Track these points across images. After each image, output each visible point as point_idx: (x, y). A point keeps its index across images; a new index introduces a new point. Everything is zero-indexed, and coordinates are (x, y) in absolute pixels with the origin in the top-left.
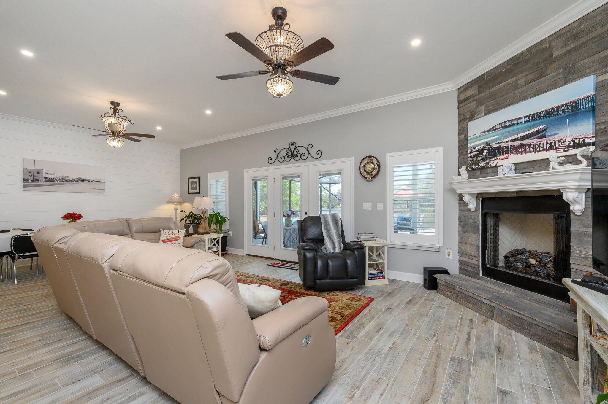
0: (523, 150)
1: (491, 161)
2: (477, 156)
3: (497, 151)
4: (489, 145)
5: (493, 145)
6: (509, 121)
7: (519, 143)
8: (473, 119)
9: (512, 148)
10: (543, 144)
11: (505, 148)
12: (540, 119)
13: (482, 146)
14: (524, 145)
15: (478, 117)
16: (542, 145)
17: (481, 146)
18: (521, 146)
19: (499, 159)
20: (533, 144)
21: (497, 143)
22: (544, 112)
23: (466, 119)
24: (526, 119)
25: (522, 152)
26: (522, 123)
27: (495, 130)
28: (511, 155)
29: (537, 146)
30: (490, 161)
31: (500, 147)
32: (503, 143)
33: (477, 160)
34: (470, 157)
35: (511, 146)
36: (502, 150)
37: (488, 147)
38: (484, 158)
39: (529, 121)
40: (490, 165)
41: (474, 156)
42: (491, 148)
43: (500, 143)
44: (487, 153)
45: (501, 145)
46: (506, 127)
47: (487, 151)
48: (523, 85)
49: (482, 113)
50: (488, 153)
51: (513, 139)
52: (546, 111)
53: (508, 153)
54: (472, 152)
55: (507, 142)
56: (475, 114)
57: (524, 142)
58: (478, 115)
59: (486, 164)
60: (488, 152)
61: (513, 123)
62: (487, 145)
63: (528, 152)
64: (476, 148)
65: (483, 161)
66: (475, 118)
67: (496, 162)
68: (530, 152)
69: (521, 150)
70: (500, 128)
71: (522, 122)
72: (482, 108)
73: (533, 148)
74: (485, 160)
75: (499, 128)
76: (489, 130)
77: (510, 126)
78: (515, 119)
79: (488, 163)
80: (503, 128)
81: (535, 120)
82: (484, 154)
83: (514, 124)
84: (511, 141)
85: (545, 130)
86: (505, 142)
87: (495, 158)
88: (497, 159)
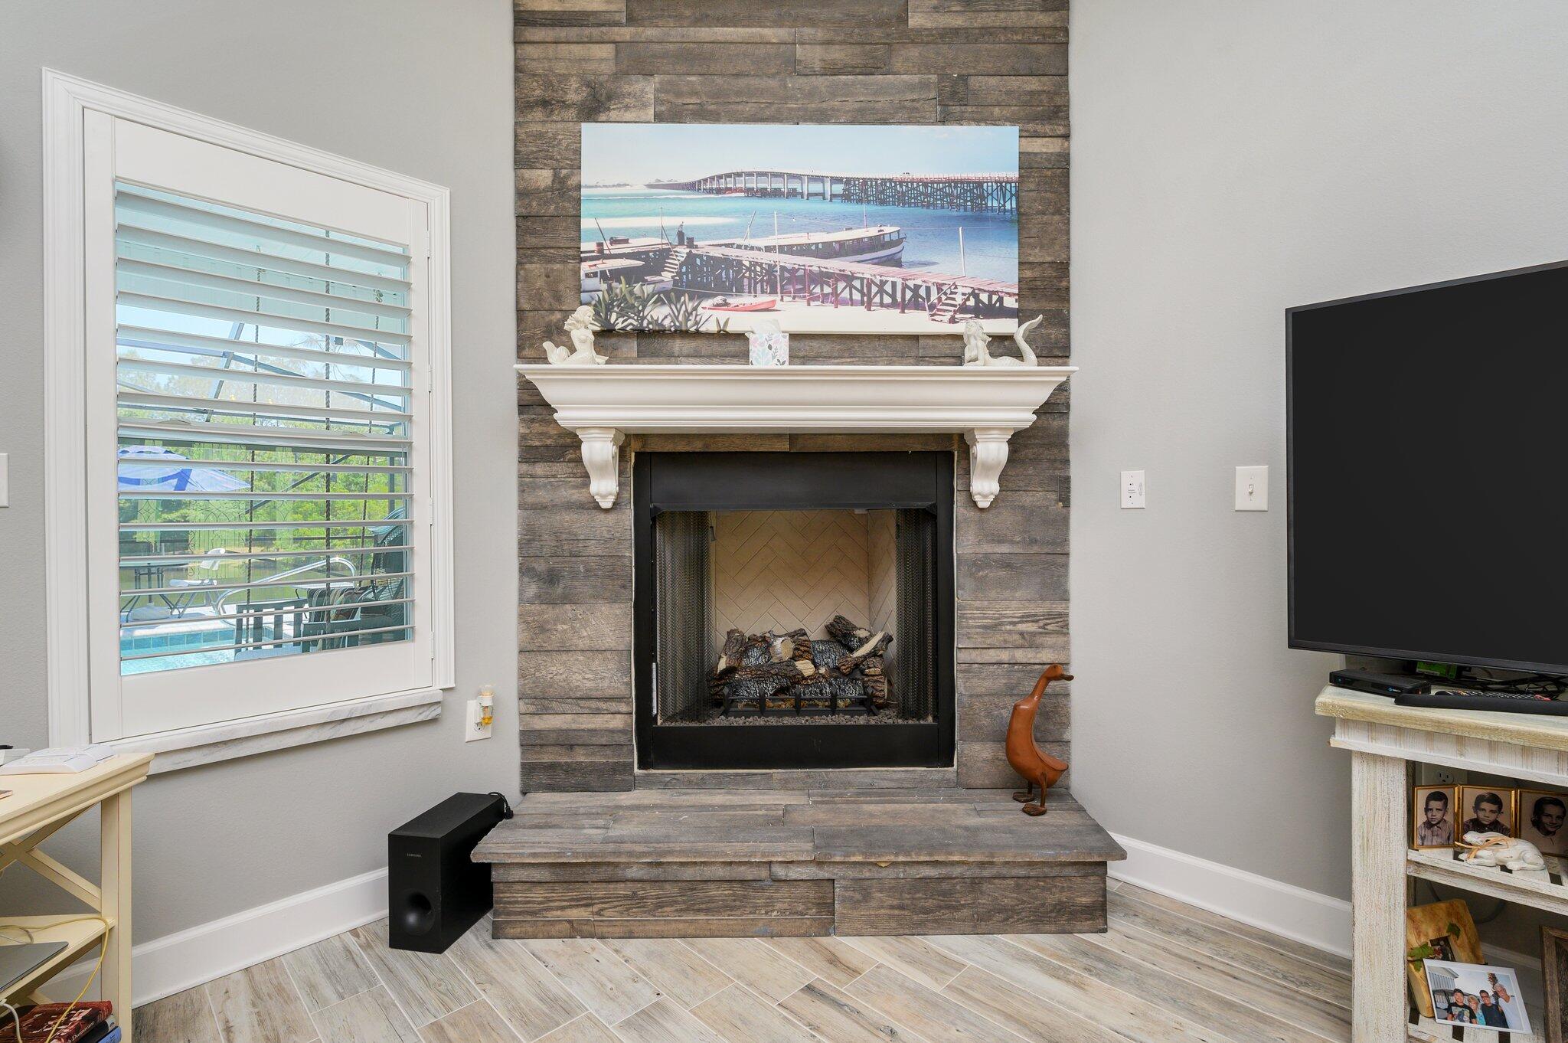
0: (827, 290)
1: (700, 310)
2: (632, 276)
3: (727, 275)
4: (691, 243)
5: (705, 247)
6: (775, 175)
7: (815, 264)
8: (603, 117)
9: (787, 275)
10: (894, 284)
11: (758, 269)
12: (883, 202)
13: (659, 241)
14: (829, 275)
15: (628, 116)
16: (888, 288)
17: (652, 242)
18: (822, 278)
19: (736, 308)
20: (862, 279)
21: (727, 245)
22: (895, 182)
23: (564, 105)
24: (839, 188)
25: (824, 298)
26: (824, 198)
27: (719, 191)
28: (782, 300)
29: (874, 289)
30: (695, 309)
31: (740, 263)
32: (752, 248)
33: (631, 293)
34: (595, 274)
35: (783, 268)
36: (747, 275)
37: (683, 251)
38: (667, 293)
39: (846, 197)
40: (697, 323)
41: (615, 275)
42: (700, 256)
43: (739, 247)
44: (679, 273)
45: (747, 257)
46: (763, 193)
47: (681, 265)
48: (817, 65)
49: (645, 106)
50: (687, 273)
51: (792, 246)
52: (901, 183)
53: (773, 291)
54: (602, 255)
55: (768, 249)
56: (609, 98)
57: (834, 265)
58: (627, 107)
59: (677, 318)
60: (684, 270)
61: (791, 186)
62: (681, 243)
63: (844, 303)
64: (626, 241)
65: (664, 303)
66: (613, 115)
67: (722, 315)
68: (852, 302)
69: (822, 290)
70: (740, 190)
71: (823, 195)
72: (648, 88)
73: (861, 291)
74: (670, 302)
75: (736, 190)
76: (691, 187)
77: (776, 193)
78: (799, 177)
79: (688, 314)
80: (751, 193)
81: (869, 202)
82: (667, 276)
83: (793, 194)
84: (782, 249)
85: (899, 242)
86: (759, 249)
87: (719, 299)
88: (726, 304)
